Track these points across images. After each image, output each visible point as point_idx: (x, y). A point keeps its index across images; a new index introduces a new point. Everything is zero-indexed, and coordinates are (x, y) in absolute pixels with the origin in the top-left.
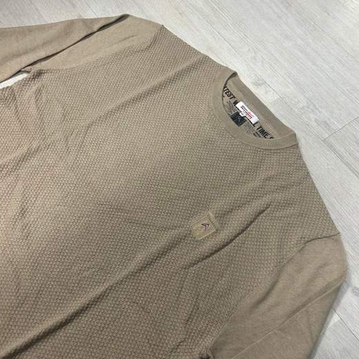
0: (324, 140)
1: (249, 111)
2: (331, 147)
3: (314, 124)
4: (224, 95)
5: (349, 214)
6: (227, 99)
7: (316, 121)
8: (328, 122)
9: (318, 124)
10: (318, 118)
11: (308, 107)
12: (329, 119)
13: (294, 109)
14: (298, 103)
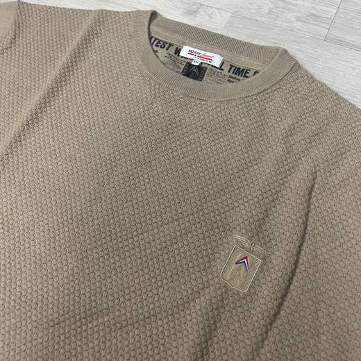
0: (326, 39)
1: (202, 53)
2: (340, 42)
3: (298, 25)
4: (156, 48)
6: (162, 52)
7: (298, 19)
8: (315, 12)
9: (305, 22)
10: (299, 15)
11: (276, 7)
12: (313, 8)
13: (259, 19)
14: (260, 8)
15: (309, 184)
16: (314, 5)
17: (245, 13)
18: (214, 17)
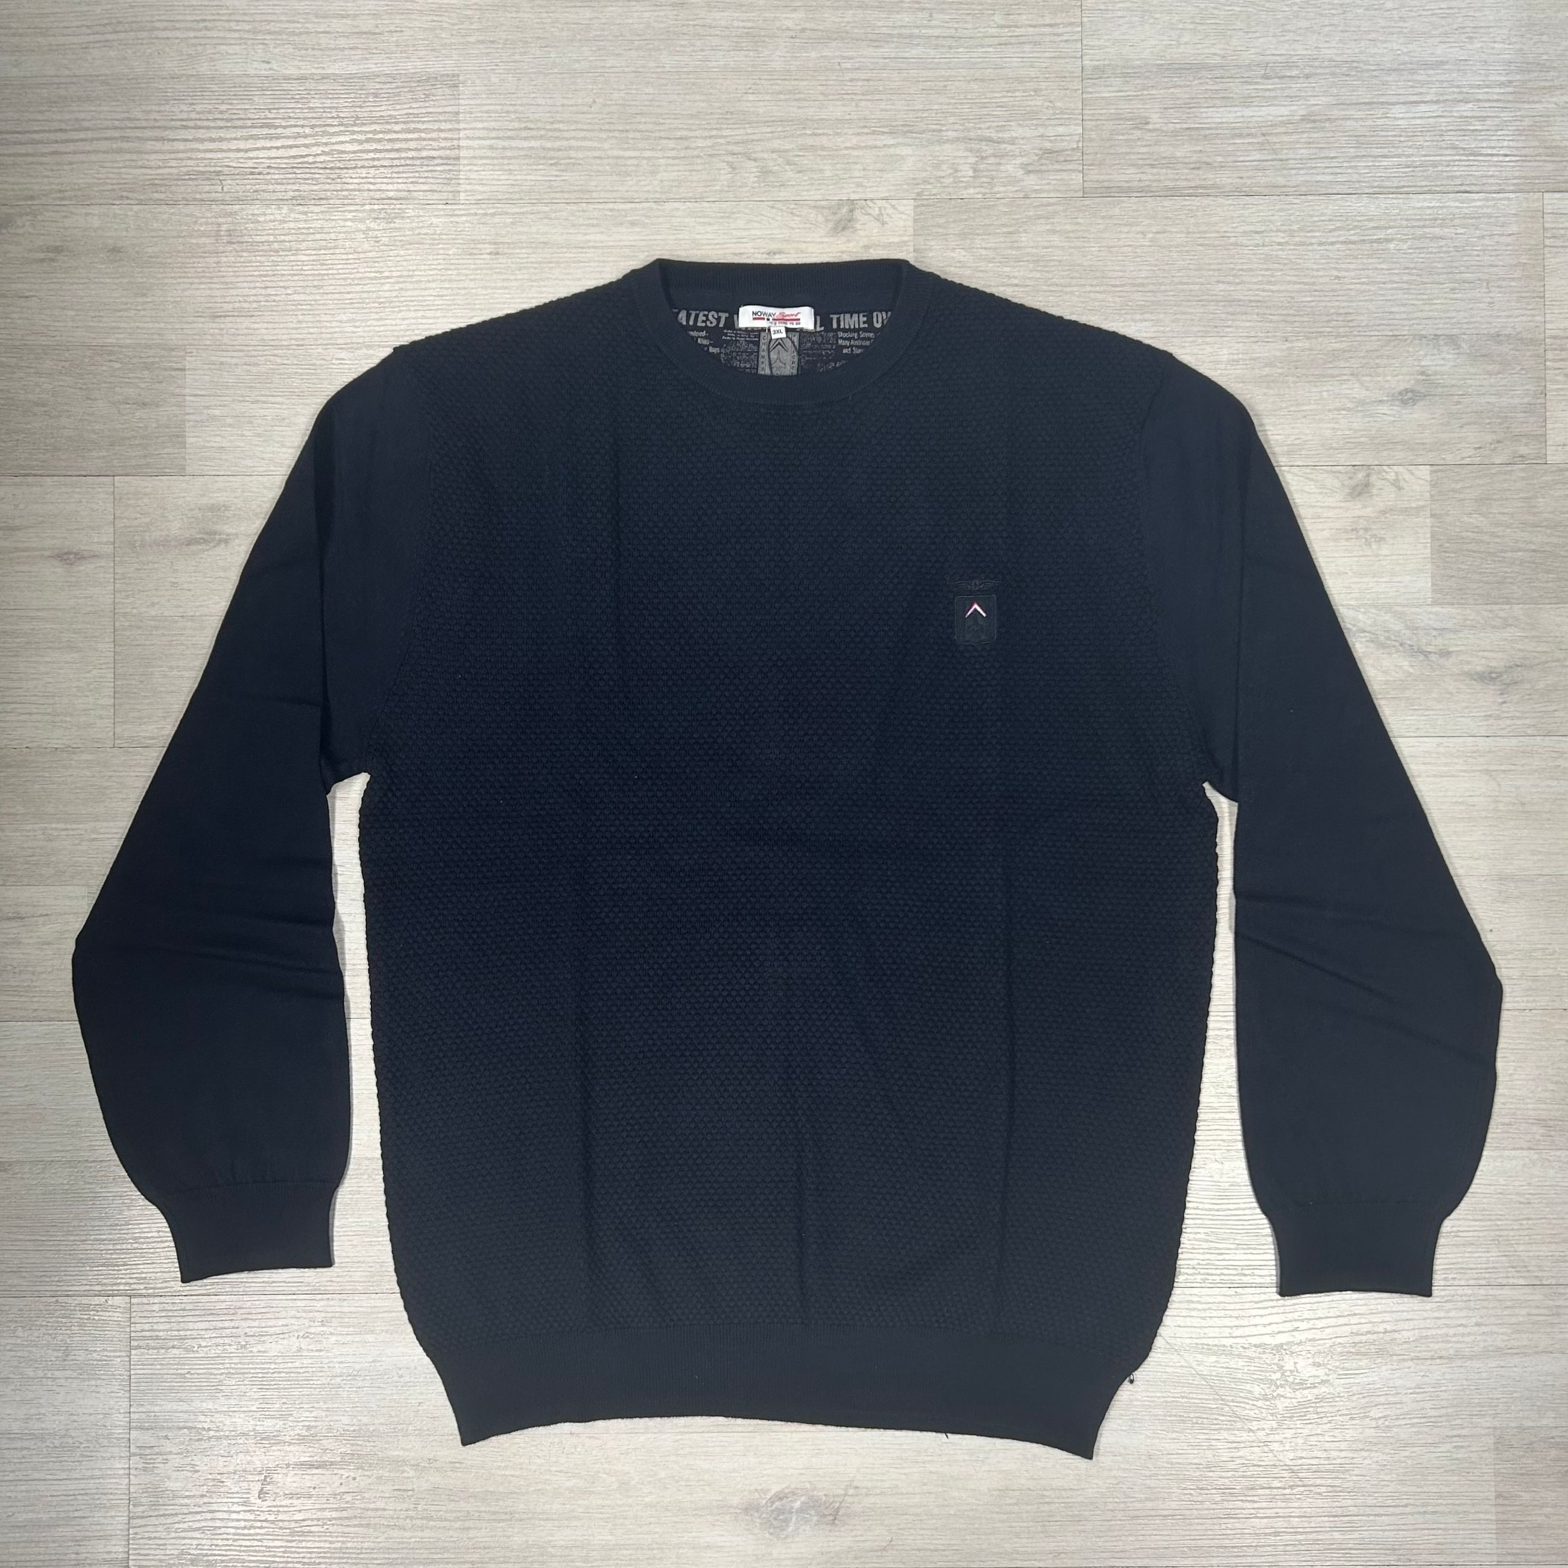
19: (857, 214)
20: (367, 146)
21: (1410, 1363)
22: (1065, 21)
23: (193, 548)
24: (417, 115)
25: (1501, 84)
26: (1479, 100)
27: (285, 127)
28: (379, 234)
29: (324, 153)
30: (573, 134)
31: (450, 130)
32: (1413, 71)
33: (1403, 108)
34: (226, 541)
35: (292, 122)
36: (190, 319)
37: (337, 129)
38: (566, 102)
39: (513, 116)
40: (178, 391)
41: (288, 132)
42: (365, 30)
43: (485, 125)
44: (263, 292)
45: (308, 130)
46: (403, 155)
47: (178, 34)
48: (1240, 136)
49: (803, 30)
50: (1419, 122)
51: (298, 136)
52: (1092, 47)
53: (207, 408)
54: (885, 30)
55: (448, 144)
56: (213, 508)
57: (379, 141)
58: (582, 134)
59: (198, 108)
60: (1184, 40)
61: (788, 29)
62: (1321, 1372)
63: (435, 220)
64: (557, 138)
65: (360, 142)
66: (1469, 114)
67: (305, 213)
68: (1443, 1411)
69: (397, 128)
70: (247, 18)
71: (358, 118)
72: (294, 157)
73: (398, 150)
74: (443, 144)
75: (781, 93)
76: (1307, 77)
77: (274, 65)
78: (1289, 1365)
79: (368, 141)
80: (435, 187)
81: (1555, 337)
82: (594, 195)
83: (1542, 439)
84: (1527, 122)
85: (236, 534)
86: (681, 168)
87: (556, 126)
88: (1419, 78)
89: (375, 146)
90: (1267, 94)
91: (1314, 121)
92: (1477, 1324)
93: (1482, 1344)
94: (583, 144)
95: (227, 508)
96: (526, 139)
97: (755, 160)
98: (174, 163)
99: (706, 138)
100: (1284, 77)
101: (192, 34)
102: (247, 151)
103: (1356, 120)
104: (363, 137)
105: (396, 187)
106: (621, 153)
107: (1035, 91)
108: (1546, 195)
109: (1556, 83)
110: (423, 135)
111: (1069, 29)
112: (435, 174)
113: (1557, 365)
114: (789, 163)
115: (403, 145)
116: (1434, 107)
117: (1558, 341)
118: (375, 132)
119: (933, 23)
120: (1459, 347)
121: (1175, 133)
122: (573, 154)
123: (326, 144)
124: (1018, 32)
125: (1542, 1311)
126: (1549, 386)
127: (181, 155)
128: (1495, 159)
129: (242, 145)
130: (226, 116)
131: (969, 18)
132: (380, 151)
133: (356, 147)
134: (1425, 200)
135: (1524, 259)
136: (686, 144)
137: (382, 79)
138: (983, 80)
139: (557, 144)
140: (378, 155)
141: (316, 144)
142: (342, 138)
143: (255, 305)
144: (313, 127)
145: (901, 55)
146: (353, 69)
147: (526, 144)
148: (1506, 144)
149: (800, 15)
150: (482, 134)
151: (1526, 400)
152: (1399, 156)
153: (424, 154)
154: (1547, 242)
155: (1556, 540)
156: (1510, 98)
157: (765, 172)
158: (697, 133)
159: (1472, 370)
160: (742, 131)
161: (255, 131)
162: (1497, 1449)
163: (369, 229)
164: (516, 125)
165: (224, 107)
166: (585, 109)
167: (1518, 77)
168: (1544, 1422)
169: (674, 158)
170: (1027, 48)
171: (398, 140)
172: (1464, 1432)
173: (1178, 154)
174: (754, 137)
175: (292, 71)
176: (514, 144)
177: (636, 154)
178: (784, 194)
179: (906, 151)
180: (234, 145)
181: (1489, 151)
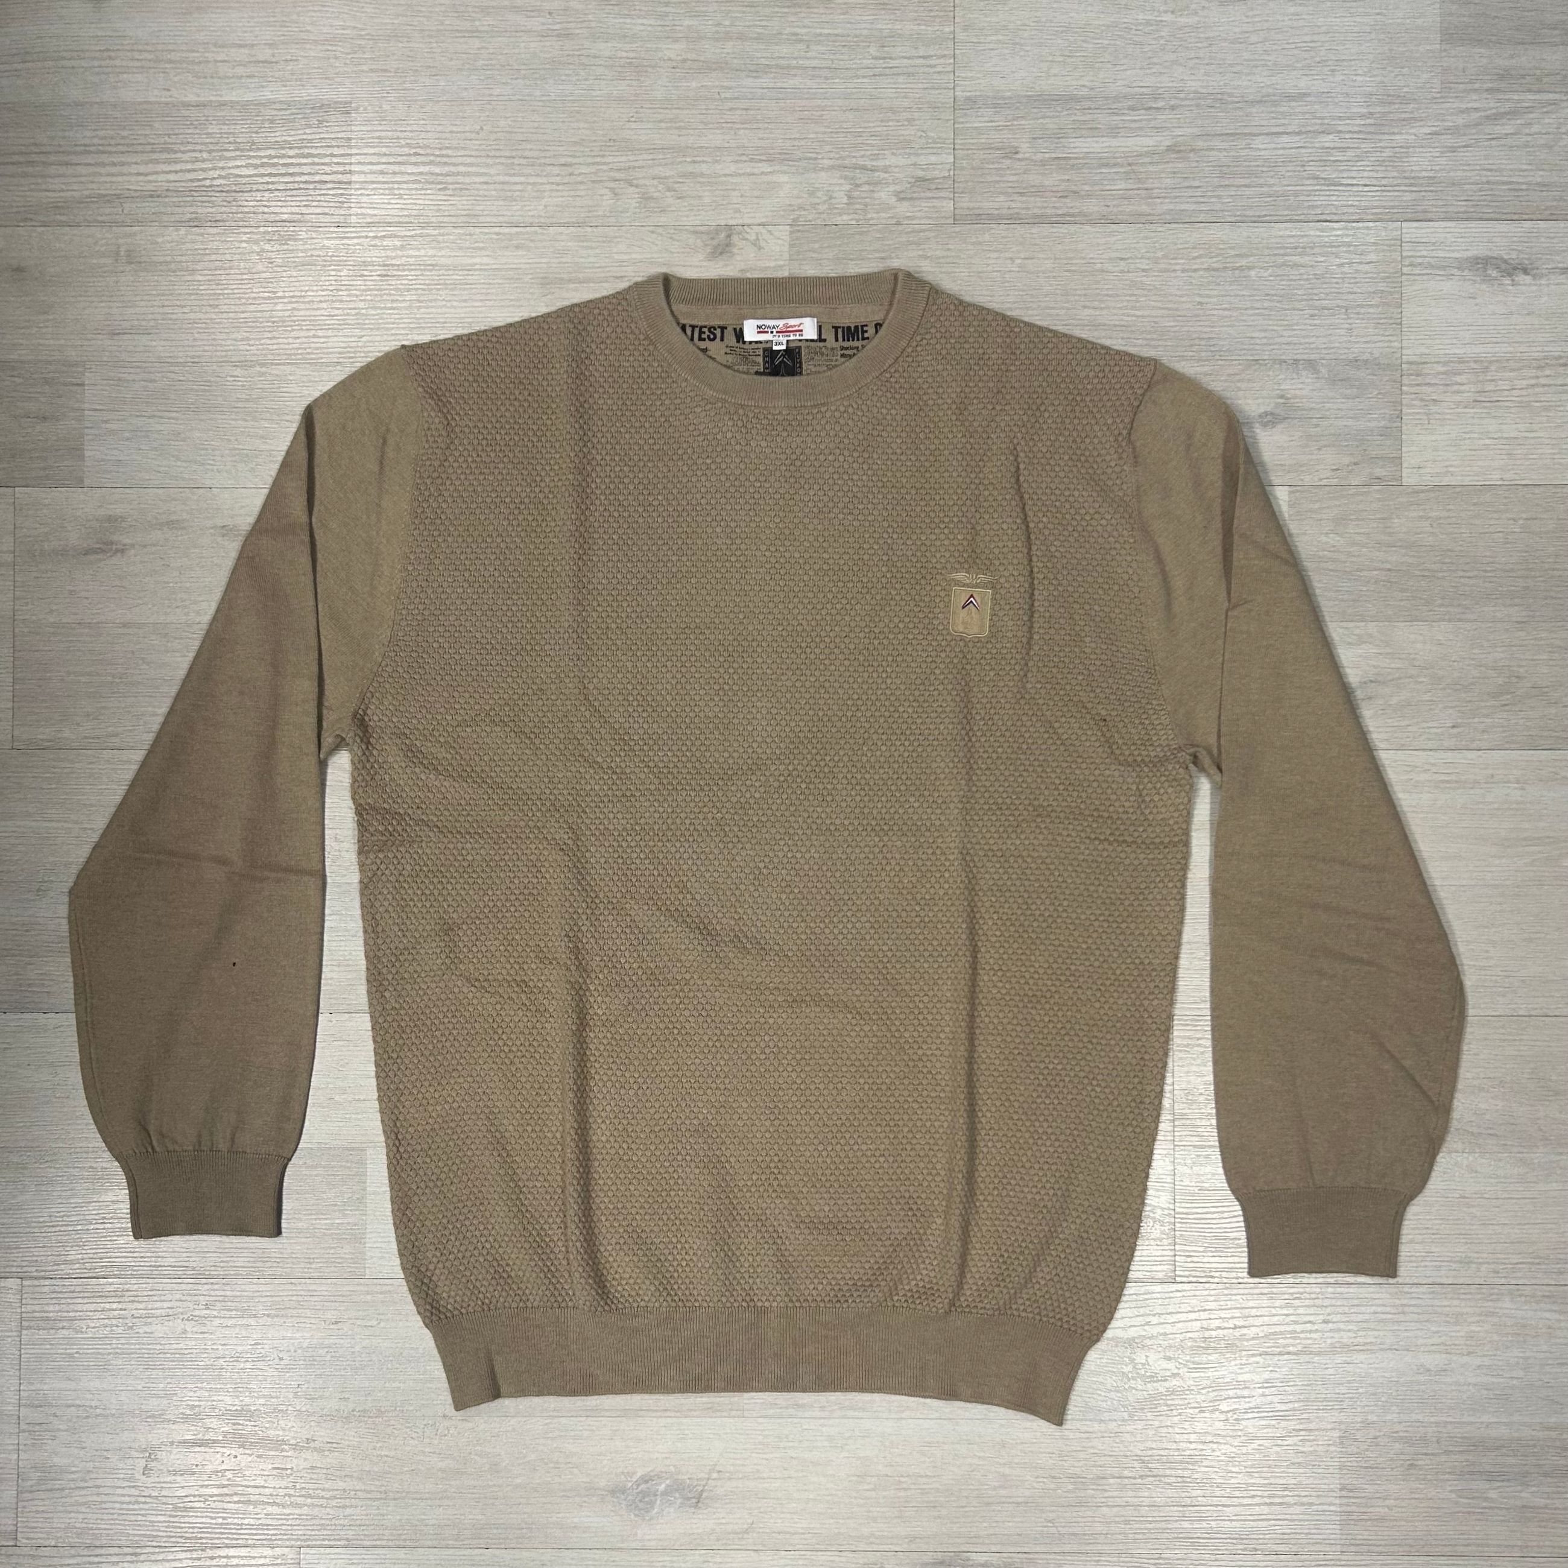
0: (956, 220)
1: (781, 323)
2: (978, 218)
3: (903, 208)
4: (703, 345)
5: (1133, 308)
6: (716, 348)
7: (900, 197)
8: (920, 173)
9: (911, 199)
10: (898, 188)
11: (857, 186)
12: (915, 164)
13: (839, 220)
14: (831, 198)
15: (1013, 469)
16: (913, 159)
17: (810, 217)
18: (763, 244)
19: (735, 239)
20: (262, 171)
21: (1258, 1359)
22: (939, 52)
23: (92, 557)
24: (311, 141)
25: (1362, 116)
26: (1340, 132)
27: (183, 152)
28: (273, 255)
29: (220, 177)
30: (460, 160)
31: (342, 155)
32: (1275, 103)
33: (1268, 139)
34: (123, 551)
35: (190, 147)
36: (89, 336)
37: (233, 154)
38: (454, 129)
39: (403, 142)
40: (76, 406)
41: (186, 157)
42: (261, 58)
43: (376, 150)
44: (161, 310)
45: (205, 155)
46: (297, 179)
47: (84, 63)
48: (1107, 165)
49: (685, 61)
50: (1281, 152)
51: (197, 160)
52: (965, 79)
53: (106, 422)
54: (763, 61)
55: (341, 169)
56: (110, 519)
57: (274, 165)
58: (469, 160)
59: (101, 133)
60: (1053, 71)
61: (670, 59)
62: (1171, 1365)
63: (327, 243)
64: (445, 163)
65: (256, 166)
66: (1332, 145)
67: (202, 235)
68: (1291, 1406)
69: (291, 153)
70: (149, 48)
71: (254, 143)
72: (192, 181)
73: (292, 175)
74: (336, 168)
75: (661, 121)
76: (1173, 108)
77: (174, 92)
78: (1140, 1358)
79: (263, 165)
80: (327, 210)
81: (1411, 363)
82: (481, 219)
83: (1398, 461)
84: (1387, 153)
85: (133, 546)
86: (565, 194)
87: (444, 152)
88: (1282, 109)
89: (269, 170)
90: (1133, 125)
91: (1179, 152)
92: (1325, 1322)
93: (1329, 1341)
94: (470, 169)
95: (123, 519)
96: (415, 164)
97: (637, 186)
98: (75, 187)
99: (588, 164)
100: (1150, 108)
101: (96, 63)
102: (147, 175)
103: (1220, 150)
104: (258, 162)
105: (289, 210)
106: (507, 179)
107: (908, 120)
108: (1405, 224)
109: (1416, 115)
110: (316, 160)
111: (942, 61)
112: (327, 198)
113: (1413, 390)
114: (669, 190)
115: (296, 170)
116: (1297, 138)
117: (1414, 367)
118: (270, 157)
119: (809, 55)
120: (1317, 372)
121: (1043, 163)
122: (460, 179)
123: (223, 168)
124: (893, 63)
125: (1388, 1309)
126: (1405, 410)
127: (83, 179)
128: (1355, 189)
129: (142, 169)
130: (127, 141)
131: (844, 50)
132: (275, 175)
133: (251, 171)
134: (1286, 229)
135: (1382, 286)
136: (570, 170)
137: (278, 106)
138: (857, 110)
139: (446, 169)
140: (273, 179)
141: (214, 169)
142: (238, 163)
143: (152, 323)
144: (210, 152)
145: (779, 85)
146: (249, 97)
147: (415, 170)
148: (1366, 174)
149: (681, 46)
150: (375, 159)
151: (1383, 423)
152: (1261, 186)
153: (317, 178)
154: (1405, 270)
155: (1410, 560)
156: (1371, 129)
157: (646, 198)
158: (580, 160)
159: (1331, 394)
160: (624, 159)
161: (155, 156)
162: (1342, 1443)
163: (263, 250)
164: (406, 150)
165: (125, 133)
166: (473, 136)
167: (1378, 109)
168: (1389, 1417)
169: (558, 184)
170: (901, 79)
171: (292, 164)
172: (1312, 1426)
173: (1047, 183)
174: (636, 164)
175: (191, 98)
176: (403, 168)
177: (522, 179)
178: (663, 220)
179: (784, 178)
180: (134, 169)
181: (1350, 182)
